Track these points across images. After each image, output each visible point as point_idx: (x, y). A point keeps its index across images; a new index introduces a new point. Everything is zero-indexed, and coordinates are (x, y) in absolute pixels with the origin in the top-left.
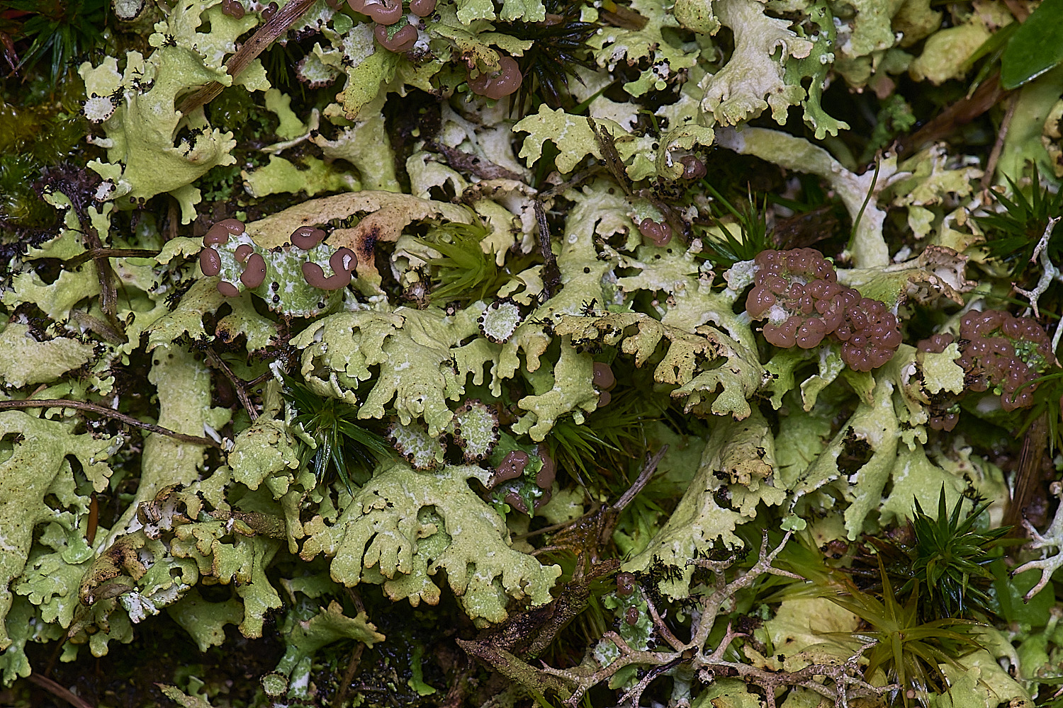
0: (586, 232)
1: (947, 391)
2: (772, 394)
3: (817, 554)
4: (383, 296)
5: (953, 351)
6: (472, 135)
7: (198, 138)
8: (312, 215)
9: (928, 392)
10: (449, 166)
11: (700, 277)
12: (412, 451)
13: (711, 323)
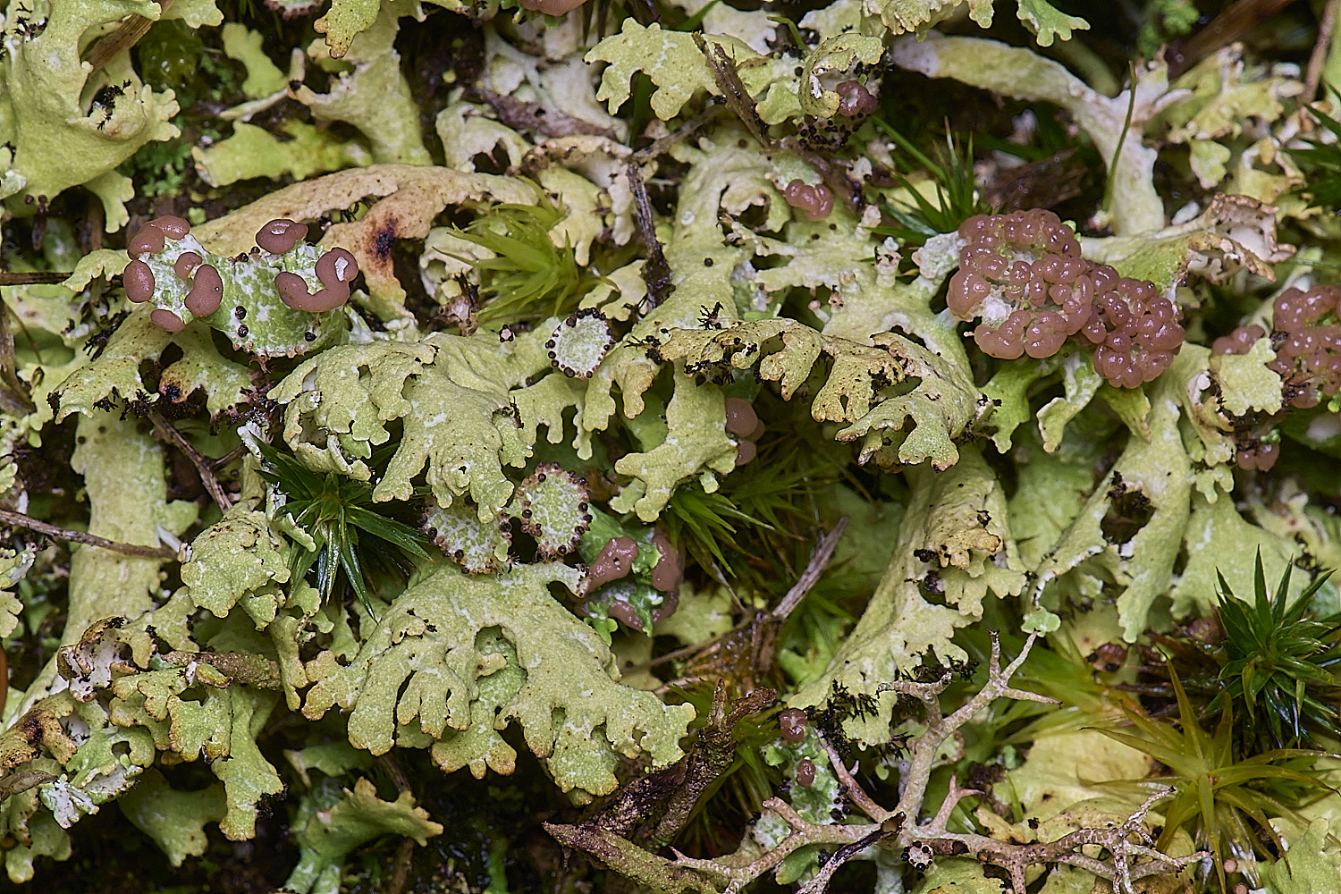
0: (707, 206)
1: (1257, 410)
2: (996, 430)
3: (1083, 666)
4: (410, 319)
5: (1264, 349)
6: (533, 76)
7: (117, 100)
8: (296, 206)
9: (1229, 414)
10: (501, 122)
11: (878, 262)
12: (461, 547)
13: (897, 329)
